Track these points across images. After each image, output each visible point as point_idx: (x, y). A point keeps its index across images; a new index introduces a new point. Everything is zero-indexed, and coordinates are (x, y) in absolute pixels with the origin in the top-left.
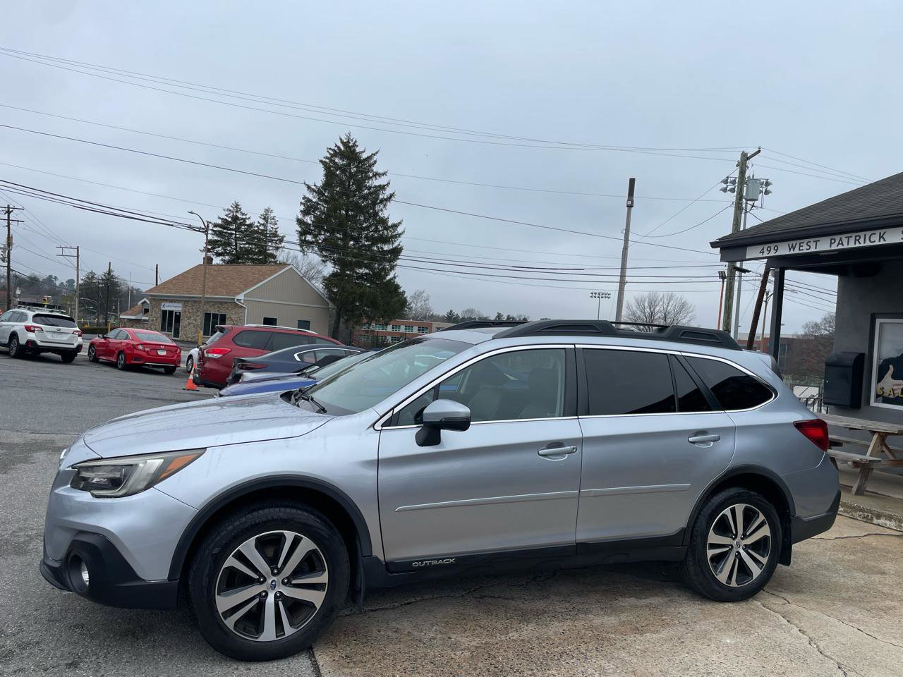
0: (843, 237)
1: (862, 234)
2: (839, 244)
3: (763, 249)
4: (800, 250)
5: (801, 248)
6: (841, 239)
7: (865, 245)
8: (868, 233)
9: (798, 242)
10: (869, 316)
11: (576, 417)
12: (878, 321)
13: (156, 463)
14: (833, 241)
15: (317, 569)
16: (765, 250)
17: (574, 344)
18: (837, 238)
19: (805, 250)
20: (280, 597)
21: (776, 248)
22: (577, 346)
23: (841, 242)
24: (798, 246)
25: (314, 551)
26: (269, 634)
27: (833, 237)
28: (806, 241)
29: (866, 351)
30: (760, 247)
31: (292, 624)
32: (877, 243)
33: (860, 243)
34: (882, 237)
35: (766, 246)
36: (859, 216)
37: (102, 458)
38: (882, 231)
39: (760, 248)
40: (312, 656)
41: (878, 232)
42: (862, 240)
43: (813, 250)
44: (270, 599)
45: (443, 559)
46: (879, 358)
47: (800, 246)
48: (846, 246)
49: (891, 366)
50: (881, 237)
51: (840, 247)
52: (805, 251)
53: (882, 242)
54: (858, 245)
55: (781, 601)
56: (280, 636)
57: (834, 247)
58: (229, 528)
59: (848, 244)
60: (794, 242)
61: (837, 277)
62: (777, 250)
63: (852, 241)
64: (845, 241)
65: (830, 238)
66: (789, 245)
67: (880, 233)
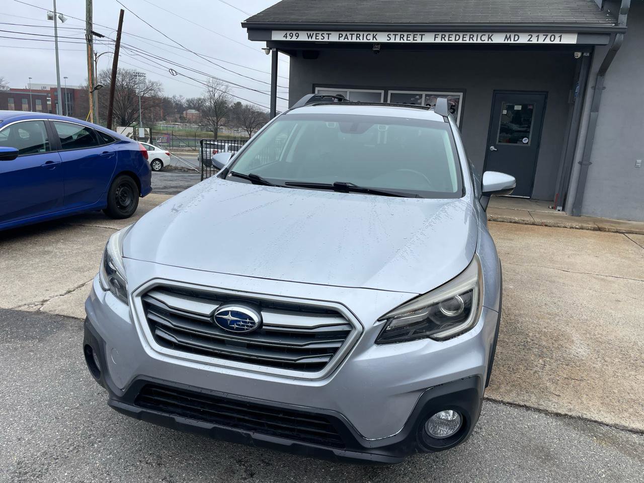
0: (348, 33)
1: (362, 33)
2: (345, 38)
3: (286, 34)
4: (316, 39)
6: (346, 35)
8: (366, 34)
9: (315, 33)
14: (341, 36)
16: (288, 35)
18: (344, 34)
19: (320, 39)
21: (297, 35)
23: (346, 37)
27: (341, 33)
28: (321, 33)
30: (284, 33)
32: (371, 41)
33: (360, 40)
35: (288, 33)
37: (421, 295)
38: (375, 33)
41: (372, 33)
42: (361, 38)
43: (326, 40)
47: (316, 36)
48: (350, 40)
50: (374, 37)
51: (346, 40)
52: (320, 40)
53: (375, 41)
54: (358, 41)
57: (342, 40)
59: (352, 39)
60: (312, 33)
61: (289, 57)
62: (298, 37)
63: (354, 37)
64: (349, 37)
65: (338, 33)
66: (307, 34)
67: (373, 35)
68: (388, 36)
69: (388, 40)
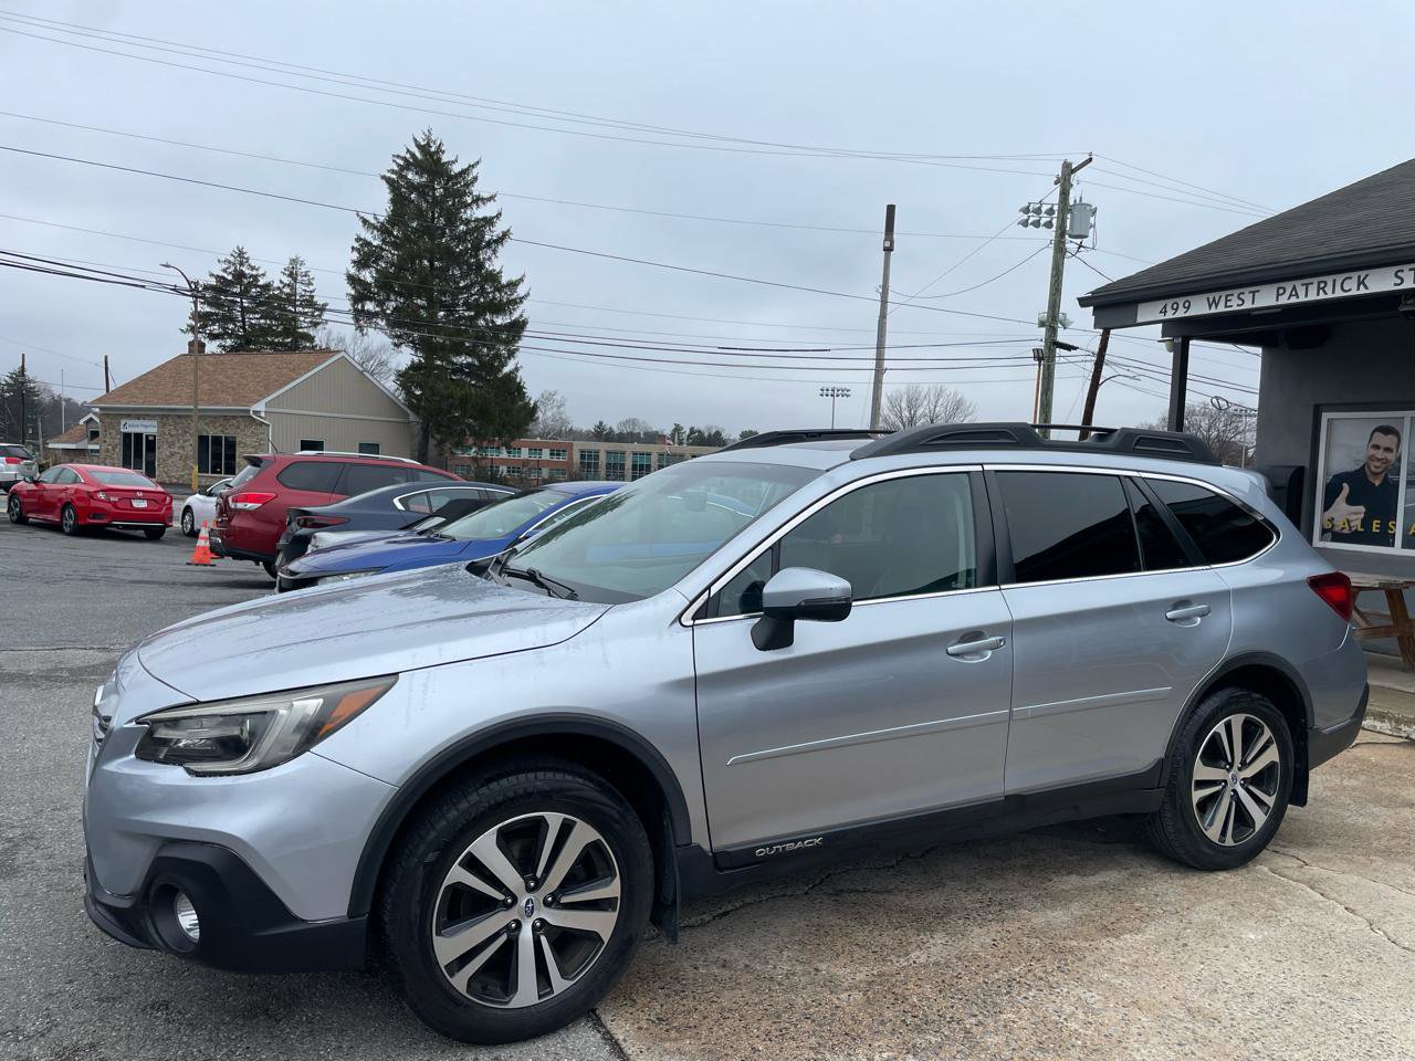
0: (1298, 284)
1: (1329, 279)
2: (1291, 295)
3: (1165, 307)
4: (1226, 307)
5: (1229, 304)
6: (1294, 288)
7: (1334, 296)
8: (1340, 278)
9: (1224, 294)
10: (1312, 408)
11: (997, 588)
12: (1325, 416)
13: (310, 706)
14: (1281, 291)
15: (600, 873)
16: (1169, 308)
17: (981, 464)
18: (1289, 286)
19: (1235, 305)
20: (542, 927)
21: (1187, 305)
22: (986, 467)
24: (1224, 298)
25: (595, 845)
26: (526, 994)
27: (1282, 285)
28: (1236, 292)
29: (1306, 463)
31: (564, 975)
32: (1354, 292)
33: (1325, 293)
34: (1363, 283)
35: (1170, 302)
36: (1323, 250)
37: (198, 703)
38: (1363, 274)
39: (1160, 305)
40: (598, 1024)
41: (1355, 275)
42: (1329, 289)
43: (1248, 305)
44: (526, 934)
45: (803, 840)
46: (1326, 473)
47: (1227, 301)
48: (1302, 299)
49: (1345, 485)
50: (1361, 283)
51: (1294, 300)
52: (1235, 308)
53: (1363, 291)
54: (1322, 296)
55: (1295, 863)
56: (544, 996)
57: (1284, 300)
58: (452, 815)
59: (1306, 296)
60: (1217, 295)
61: (1259, 350)
62: (1188, 308)
63: (1313, 290)
64: (1301, 291)
65: (1276, 286)
66: (1208, 299)
67: (1359, 277)
68: (1396, 276)
69: (1396, 285)
